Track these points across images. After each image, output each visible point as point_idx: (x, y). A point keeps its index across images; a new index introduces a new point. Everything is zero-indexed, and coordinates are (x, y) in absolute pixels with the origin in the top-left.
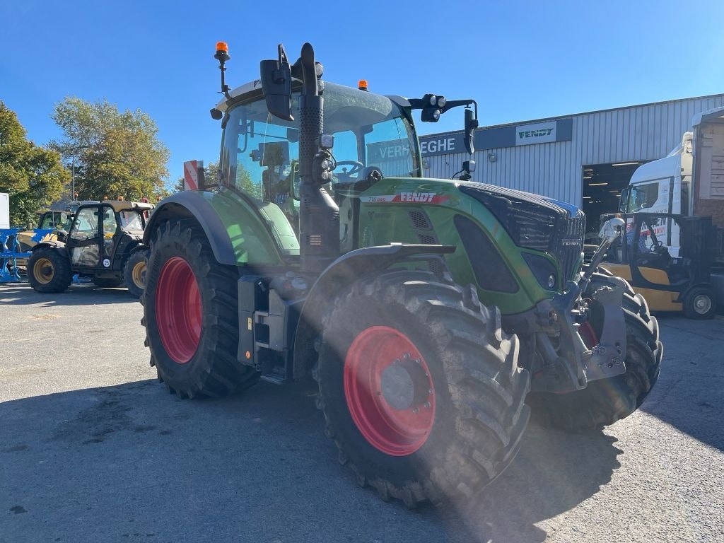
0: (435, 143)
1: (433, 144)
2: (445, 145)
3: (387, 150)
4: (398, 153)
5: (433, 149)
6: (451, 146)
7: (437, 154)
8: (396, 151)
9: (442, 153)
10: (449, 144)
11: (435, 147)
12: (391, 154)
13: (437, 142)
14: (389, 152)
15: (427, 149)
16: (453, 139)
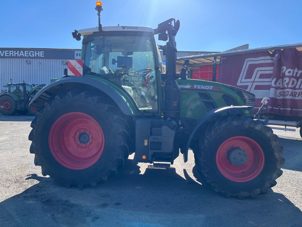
0: (33, 52)
1: (32, 53)
2: (39, 54)
3: (5, 52)
4: (11, 55)
5: (32, 55)
6: (42, 55)
7: (34, 58)
8: (10, 54)
9: (37, 57)
10: (41, 54)
11: (33, 54)
12: (7, 54)
13: (34, 52)
14: (6, 53)
15: (28, 55)
16: (43, 52)
